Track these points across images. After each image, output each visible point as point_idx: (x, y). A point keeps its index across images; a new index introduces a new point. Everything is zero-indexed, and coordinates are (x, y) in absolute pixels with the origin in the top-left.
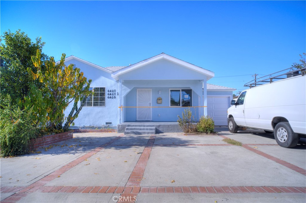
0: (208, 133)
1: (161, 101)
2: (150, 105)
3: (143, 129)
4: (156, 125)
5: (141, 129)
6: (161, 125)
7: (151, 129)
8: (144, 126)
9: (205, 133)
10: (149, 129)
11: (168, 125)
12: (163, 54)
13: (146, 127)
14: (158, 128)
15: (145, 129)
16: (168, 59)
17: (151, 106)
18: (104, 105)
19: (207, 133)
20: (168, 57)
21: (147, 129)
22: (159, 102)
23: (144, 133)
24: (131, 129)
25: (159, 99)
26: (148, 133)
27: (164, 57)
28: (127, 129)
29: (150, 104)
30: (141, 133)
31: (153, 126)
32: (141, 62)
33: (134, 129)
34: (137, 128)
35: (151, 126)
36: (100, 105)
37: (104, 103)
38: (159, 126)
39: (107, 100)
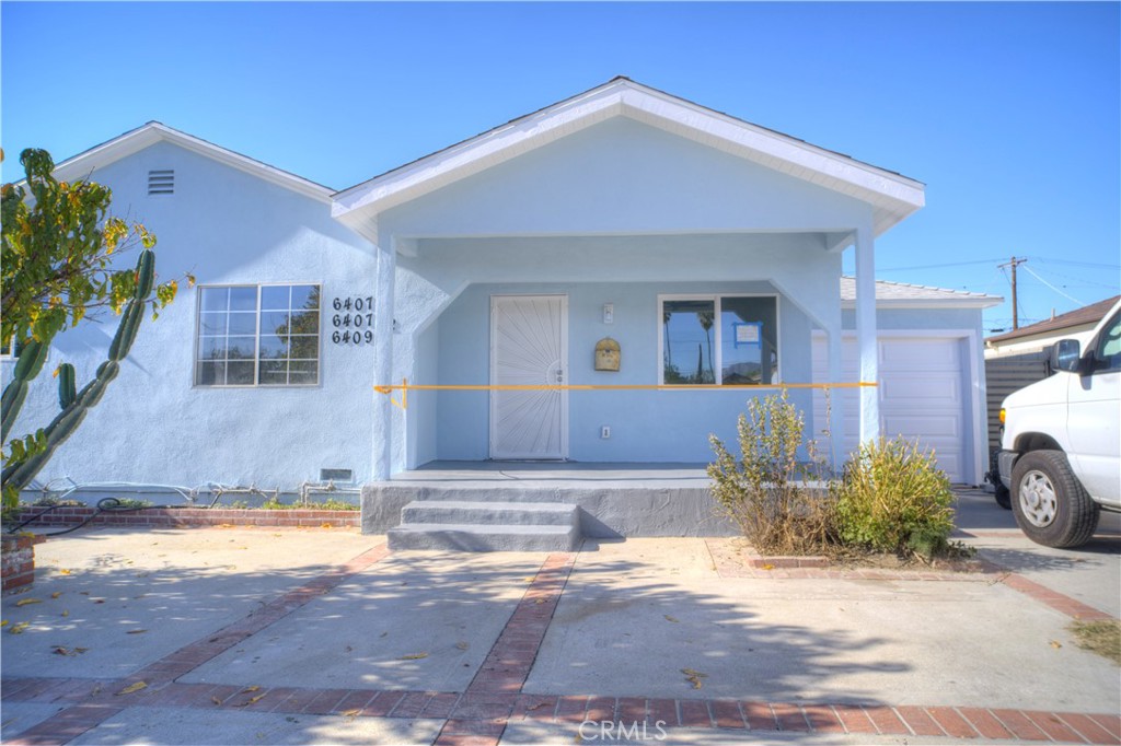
0: (910, 554)
1: (614, 356)
2: (560, 380)
3: (505, 518)
4: (583, 491)
5: (488, 518)
6: (608, 491)
7: (550, 519)
8: (512, 496)
9: (890, 552)
10: (540, 514)
11: (653, 496)
12: (621, 82)
13: (523, 501)
14: (591, 511)
15: (512, 514)
16: (648, 109)
17: (565, 382)
18: (314, 378)
19: (904, 554)
20: (648, 97)
21: (526, 518)
22: (606, 362)
23: (507, 542)
24: (435, 516)
25: (606, 348)
26: (530, 543)
27: (626, 102)
28: (412, 516)
29: (560, 372)
30: (490, 542)
31: (563, 496)
32: (494, 133)
33: (453, 515)
34: (466, 512)
35: (552, 496)
36: (296, 379)
37: (316, 369)
38: (599, 497)
39: (329, 352)
